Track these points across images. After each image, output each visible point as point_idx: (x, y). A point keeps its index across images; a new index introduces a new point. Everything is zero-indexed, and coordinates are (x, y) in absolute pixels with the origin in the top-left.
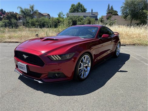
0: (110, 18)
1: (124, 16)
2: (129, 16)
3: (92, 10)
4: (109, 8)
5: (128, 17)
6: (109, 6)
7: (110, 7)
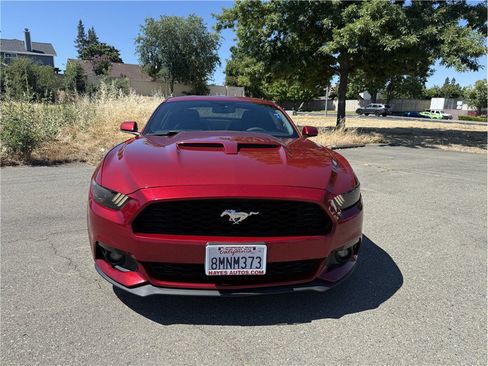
0: (107, 69)
1: (148, 66)
2: (164, 70)
3: (28, 35)
4: (81, 34)
5: (161, 72)
6: (81, 28)
7: (86, 32)
